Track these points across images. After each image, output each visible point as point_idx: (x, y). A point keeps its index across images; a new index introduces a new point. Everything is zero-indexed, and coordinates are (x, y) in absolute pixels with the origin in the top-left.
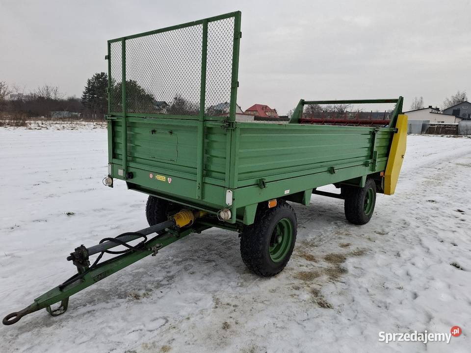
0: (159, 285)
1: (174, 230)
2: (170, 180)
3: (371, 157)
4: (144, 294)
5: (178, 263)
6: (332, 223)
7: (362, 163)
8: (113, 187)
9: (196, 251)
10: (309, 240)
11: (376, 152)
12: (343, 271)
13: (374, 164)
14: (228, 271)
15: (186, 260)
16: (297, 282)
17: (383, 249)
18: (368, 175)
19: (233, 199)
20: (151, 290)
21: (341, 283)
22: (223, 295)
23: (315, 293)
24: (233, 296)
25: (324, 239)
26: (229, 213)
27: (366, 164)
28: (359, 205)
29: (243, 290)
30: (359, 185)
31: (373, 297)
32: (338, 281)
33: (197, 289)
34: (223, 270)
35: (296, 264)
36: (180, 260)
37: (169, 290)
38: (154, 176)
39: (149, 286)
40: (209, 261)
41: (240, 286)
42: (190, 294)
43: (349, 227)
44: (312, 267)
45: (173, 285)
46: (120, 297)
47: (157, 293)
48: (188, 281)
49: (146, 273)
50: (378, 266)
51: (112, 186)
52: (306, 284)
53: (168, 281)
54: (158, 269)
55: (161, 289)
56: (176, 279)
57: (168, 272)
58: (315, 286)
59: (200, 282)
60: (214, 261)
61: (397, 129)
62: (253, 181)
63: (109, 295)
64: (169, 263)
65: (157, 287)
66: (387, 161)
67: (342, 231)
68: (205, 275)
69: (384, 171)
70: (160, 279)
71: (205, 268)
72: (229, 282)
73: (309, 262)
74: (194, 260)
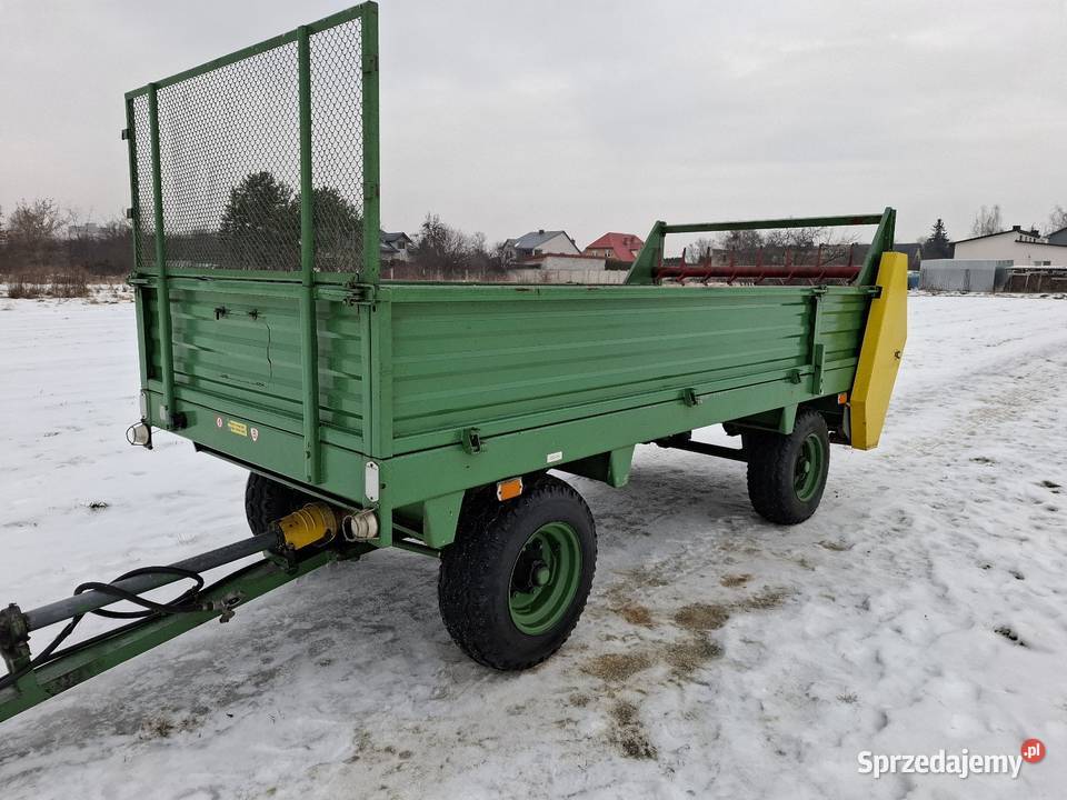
0: (230, 696)
1: (281, 554)
2: (255, 432)
3: (808, 361)
4: (186, 722)
5: (297, 635)
6: (720, 521)
7: (784, 375)
8: (151, 448)
9: (356, 603)
10: (649, 567)
11: (820, 347)
12: (712, 651)
13: (815, 376)
14: (421, 656)
15: (324, 626)
16: (584, 685)
17: (831, 590)
18: (800, 404)
19: (382, 486)
20: (205, 711)
21: (698, 686)
22: (384, 725)
23: (625, 714)
24: (410, 725)
25: (688, 563)
26: (372, 521)
27: (793, 378)
28: (780, 478)
29: (442, 708)
30: (777, 427)
31: (769, 724)
32: (692, 680)
33: (323, 707)
34: (408, 654)
35: (598, 633)
36: (308, 626)
37: (250, 709)
38: (225, 424)
39: (204, 699)
40: (379, 629)
41: (438, 698)
42: (300, 722)
43: (758, 530)
44: (637, 641)
45: (266, 696)
46: (121, 730)
47: (220, 718)
48: (310, 683)
49: (209, 663)
50: (805, 637)
51: (149, 445)
52: (606, 688)
53: (257, 684)
54: (244, 651)
55: (233, 708)
56: (279, 680)
57: (267, 661)
58: (629, 696)
59: (338, 687)
60: (391, 628)
61: (880, 288)
62: (448, 436)
63: (92, 727)
64: (279, 635)
65: (223, 703)
66: (856, 366)
67: (740, 541)
68: (358, 667)
69: (849, 393)
70: (239, 678)
71: (362, 650)
72: (412, 686)
73: (631, 628)
74: (342, 627)
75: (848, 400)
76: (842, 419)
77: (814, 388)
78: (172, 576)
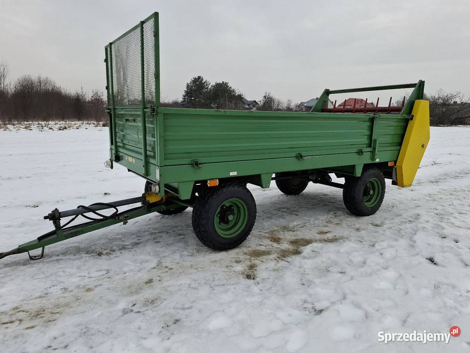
0: (124, 248)
1: (145, 204)
2: (134, 160)
3: (370, 146)
4: (107, 253)
5: (152, 234)
6: (331, 213)
7: (355, 151)
8: (112, 169)
9: (176, 227)
10: (290, 226)
11: (375, 140)
12: (297, 253)
13: (373, 153)
14: (190, 244)
15: (162, 232)
16: (242, 257)
17: (362, 239)
18: (365, 164)
19: (160, 176)
20: (114, 251)
21: (285, 262)
22: (168, 260)
23: (252, 267)
24: (176, 261)
25: (308, 226)
26: (157, 187)
27: (360, 152)
28: (355, 195)
29: (191, 258)
30: (353, 174)
31: (304, 276)
32: (284, 260)
33: (151, 254)
34: (186, 243)
35: (253, 242)
36: (157, 232)
37: (128, 252)
38: (128, 159)
39: (115, 248)
40: (180, 235)
41: (190, 256)
42: (142, 257)
44: (271, 247)
45: (135, 249)
46: (87, 253)
47: (118, 253)
48: (149, 248)
49: (121, 239)
50: (338, 252)
51: (112, 167)
52: (250, 259)
53: (133, 246)
54: (133, 236)
55: (123, 251)
56: (140, 245)
57: (139, 240)
58: (257, 262)
59: (158, 249)
60: (184, 235)
61: (413, 116)
62: (188, 161)
63: (79, 251)
64: (146, 233)
65: (120, 249)
66: (400, 150)
67: (335, 220)
68: (168, 244)
69: (395, 162)
70: (127, 243)
71: (171, 240)
72: (183, 251)
73: (270, 243)
74: (167, 233)
75: (395, 165)
76: (392, 173)
77: (373, 158)
78: (108, 207)
